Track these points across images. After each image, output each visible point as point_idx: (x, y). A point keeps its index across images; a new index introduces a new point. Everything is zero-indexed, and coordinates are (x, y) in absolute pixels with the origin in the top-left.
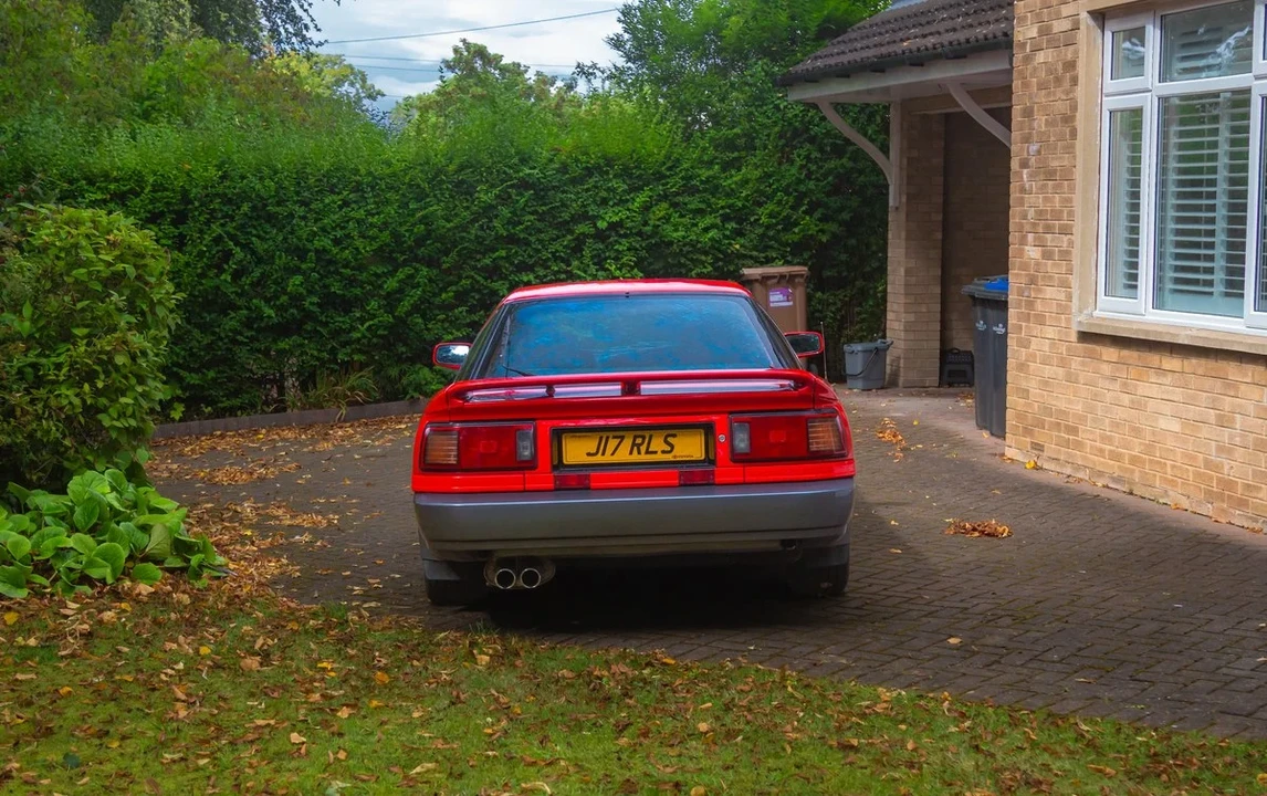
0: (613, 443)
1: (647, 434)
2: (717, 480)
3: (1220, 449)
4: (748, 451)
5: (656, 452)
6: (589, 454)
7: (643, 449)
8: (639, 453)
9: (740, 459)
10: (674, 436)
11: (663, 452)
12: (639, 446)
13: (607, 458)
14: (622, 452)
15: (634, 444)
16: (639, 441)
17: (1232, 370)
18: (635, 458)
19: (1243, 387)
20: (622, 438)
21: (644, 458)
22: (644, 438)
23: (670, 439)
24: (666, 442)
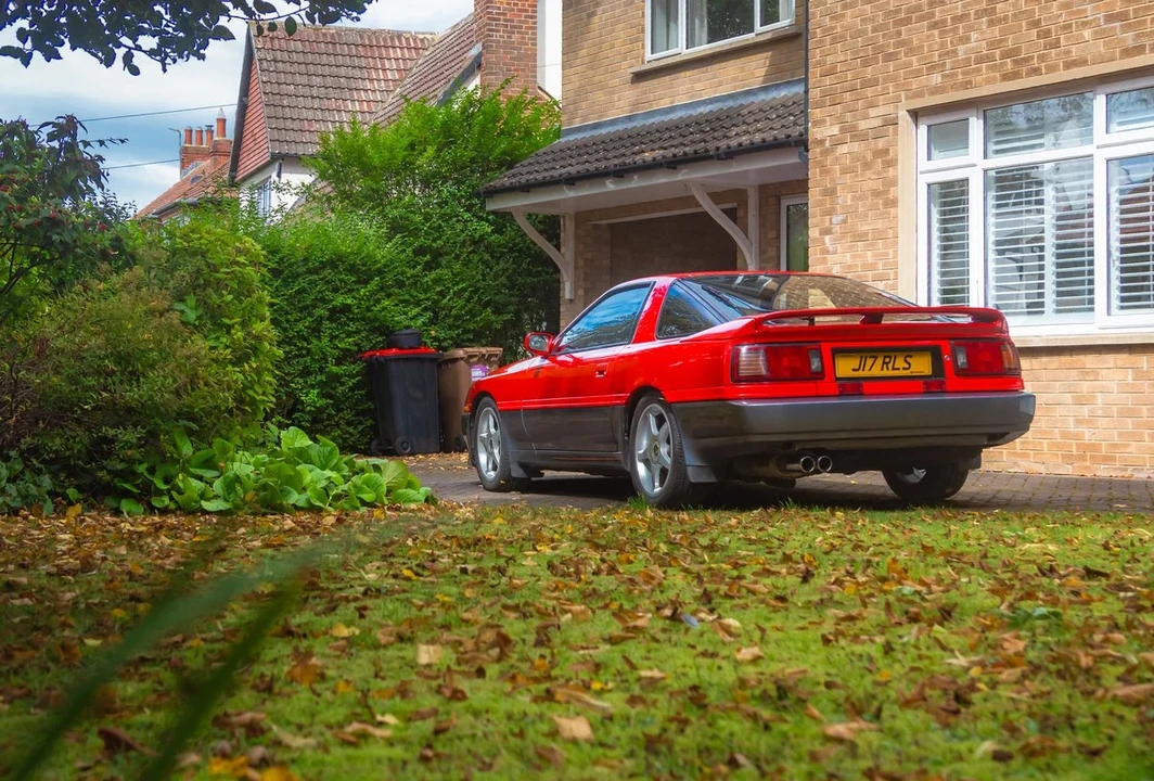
0: (869, 362)
1: (893, 354)
2: (948, 389)
3: (1079, 422)
4: (966, 366)
5: (898, 369)
6: (854, 370)
7: (890, 366)
8: (888, 369)
9: (961, 373)
10: (911, 356)
11: (904, 369)
12: (887, 363)
13: (866, 373)
14: (876, 369)
15: (884, 363)
16: (887, 360)
17: (1090, 361)
18: (886, 373)
19: (1104, 372)
20: (876, 358)
21: (891, 373)
22: (890, 357)
23: (908, 359)
24: (906, 361)
